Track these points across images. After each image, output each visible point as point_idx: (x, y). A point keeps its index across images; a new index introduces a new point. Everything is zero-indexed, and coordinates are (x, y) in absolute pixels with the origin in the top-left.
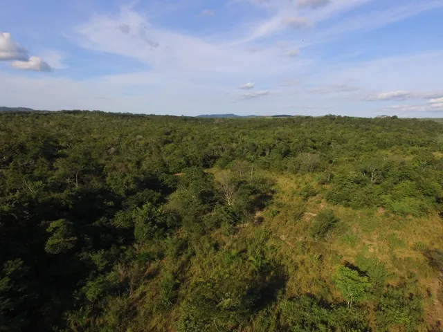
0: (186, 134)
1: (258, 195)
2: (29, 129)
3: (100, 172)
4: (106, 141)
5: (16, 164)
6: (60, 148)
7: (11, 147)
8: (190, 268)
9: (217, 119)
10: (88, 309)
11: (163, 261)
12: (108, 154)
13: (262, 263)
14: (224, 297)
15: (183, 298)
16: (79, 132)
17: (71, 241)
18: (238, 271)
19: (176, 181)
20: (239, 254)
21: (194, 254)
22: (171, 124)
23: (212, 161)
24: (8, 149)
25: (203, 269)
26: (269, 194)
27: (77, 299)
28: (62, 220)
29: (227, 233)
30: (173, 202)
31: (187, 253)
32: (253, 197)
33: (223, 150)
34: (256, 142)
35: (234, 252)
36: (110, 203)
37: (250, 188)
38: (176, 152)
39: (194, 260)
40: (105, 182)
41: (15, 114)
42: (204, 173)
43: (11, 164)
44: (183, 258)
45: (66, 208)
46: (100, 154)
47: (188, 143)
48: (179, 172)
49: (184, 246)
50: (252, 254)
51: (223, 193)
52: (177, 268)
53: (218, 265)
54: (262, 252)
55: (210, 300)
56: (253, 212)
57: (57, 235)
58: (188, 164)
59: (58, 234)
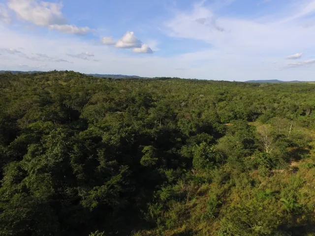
0: (236, 95)
1: (295, 148)
2: (137, 89)
3: (174, 118)
4: (180, 98)
5: (129, 109)
6: (153, 101)
7: (128, 99)
8: (230, 195)
9: (262, 83)
10: (161, 206)
11: (211, 185)
12: (180, 107)
13: (294, 206)
14: (257, 224)
15: (223, 216)
16: (164, 92)
17: (153, 160)
18: (271, 207)
19: (225, 129)
20: (273, 194)
21: (234, 185)
22: (225, 87)
23: (255, 116)
24: (126, 100)
25: (240, 198)
26: (307, 149)
27: (155, 197)
28: (150, 146)
29: (263, 174)
30: (222, 144)
31: (229, 183)
32: (289, 149)
33: (265, 108)
34: (297, 104)
35: (268, 191)
36: (179, 139)
37: (288, 141)
38: (227, 107)
39: (233, 190)
40: (177, 125)
41: (130, 79)
42: (248, 126)
43: (127, 109)
44: (226, 186)
45: (153, 139)
46: (176, 106)
47: (237, 102)
48: (228, 123)
49: (227, 178)
50: (284, 196)
51: (263, 143)
52: (221, 192)
53: (253, 198)
54: (294, 197)
55: (244, 223)
56: (288, 161)
58: (236, 117)
59: (148, 154)
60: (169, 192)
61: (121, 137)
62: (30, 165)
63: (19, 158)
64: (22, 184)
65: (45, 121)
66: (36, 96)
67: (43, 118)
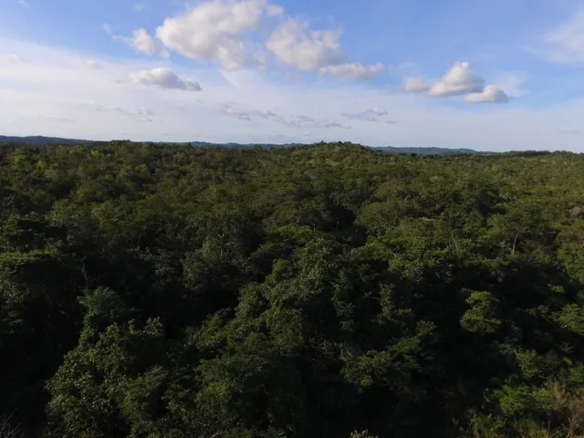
2: (466, 174)
3: (550, 240)
4: (568, 196)
5: (447, 214)
6: (500, 200)
7: (445, 195)
10: (500, 424)
12: (568, 216)
16: (529, 181)
17: (491, 324)
24: (442, 197)
27: (488, 400)
28: (485, 293)
36: (559, 289)
40: (555, 255)
41: (455, 156)
43: (442, 214)
45: (494, 280)
46: (556, 214)
57: (477, 310)
59: (479, 308)
60: (522, 400)
61: (426, 266)
62: (274, 292)
63: (261, 280)
64: (260, 319)
65: (300, 224)
66: (291, 184)
67: (298, 219)
